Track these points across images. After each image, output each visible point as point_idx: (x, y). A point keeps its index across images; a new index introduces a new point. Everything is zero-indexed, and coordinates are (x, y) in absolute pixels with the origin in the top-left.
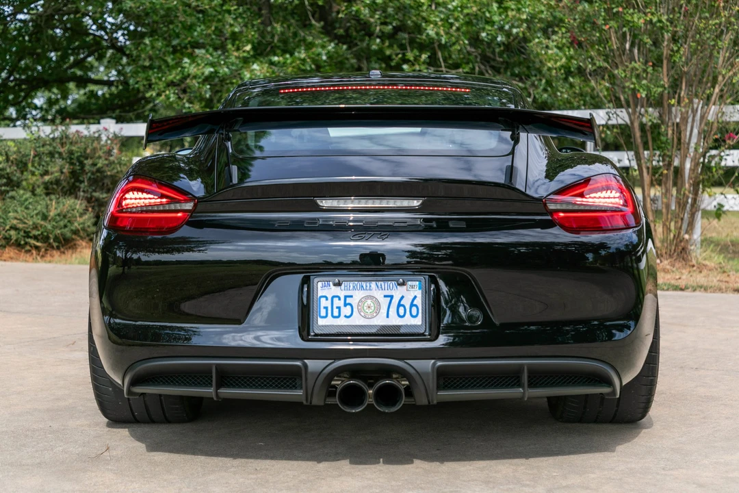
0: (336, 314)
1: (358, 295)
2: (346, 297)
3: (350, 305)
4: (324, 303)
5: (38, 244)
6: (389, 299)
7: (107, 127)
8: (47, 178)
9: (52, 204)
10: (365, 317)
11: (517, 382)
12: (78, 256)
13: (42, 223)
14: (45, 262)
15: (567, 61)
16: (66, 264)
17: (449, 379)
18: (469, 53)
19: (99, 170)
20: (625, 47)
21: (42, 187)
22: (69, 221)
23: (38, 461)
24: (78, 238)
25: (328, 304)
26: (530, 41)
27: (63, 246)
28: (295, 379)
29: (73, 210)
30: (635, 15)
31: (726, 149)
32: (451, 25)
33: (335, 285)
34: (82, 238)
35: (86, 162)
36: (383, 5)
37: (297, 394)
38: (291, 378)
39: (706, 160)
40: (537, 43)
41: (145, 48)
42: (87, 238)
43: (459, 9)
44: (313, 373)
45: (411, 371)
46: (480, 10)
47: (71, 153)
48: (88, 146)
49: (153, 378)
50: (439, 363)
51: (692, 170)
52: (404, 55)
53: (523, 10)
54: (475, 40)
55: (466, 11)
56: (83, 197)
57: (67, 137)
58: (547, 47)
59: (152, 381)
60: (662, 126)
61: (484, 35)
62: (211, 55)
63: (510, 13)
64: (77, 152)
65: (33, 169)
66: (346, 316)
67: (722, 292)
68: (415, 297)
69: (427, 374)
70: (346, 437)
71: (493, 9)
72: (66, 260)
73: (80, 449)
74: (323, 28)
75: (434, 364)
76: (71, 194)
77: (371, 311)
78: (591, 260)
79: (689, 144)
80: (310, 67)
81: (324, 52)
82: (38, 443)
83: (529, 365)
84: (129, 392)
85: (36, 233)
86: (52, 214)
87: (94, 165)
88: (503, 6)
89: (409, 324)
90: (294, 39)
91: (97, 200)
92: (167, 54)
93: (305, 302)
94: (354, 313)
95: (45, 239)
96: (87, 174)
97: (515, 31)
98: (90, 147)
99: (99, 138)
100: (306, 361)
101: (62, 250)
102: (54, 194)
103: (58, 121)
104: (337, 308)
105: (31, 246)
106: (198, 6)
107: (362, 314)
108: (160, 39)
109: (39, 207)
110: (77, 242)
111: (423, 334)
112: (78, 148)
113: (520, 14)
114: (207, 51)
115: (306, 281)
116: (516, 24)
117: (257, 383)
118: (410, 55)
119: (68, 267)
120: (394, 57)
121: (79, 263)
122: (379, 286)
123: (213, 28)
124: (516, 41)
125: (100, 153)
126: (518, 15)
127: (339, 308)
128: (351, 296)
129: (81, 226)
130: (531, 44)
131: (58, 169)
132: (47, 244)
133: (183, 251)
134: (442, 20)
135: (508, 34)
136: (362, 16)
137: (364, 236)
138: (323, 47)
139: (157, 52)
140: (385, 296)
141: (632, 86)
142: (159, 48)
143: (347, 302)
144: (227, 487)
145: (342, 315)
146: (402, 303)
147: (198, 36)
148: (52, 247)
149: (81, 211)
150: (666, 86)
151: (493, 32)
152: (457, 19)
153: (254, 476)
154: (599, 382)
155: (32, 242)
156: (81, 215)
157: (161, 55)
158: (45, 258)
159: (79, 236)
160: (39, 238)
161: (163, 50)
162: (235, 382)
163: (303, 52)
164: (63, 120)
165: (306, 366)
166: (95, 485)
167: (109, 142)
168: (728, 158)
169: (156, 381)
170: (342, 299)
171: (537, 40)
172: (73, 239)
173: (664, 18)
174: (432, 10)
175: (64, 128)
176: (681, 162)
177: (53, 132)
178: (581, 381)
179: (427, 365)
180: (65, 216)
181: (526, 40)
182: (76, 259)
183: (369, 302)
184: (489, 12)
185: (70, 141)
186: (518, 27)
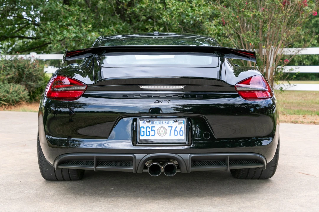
0: (148, 134)
1: (157, 126)
2: (152, 127)
3: (154, 130)
4: (143, 130)
5: (5, 103)
6: (171, 128)
7: (34, 56)
8: (9, 76)
9: (11, 87)
10: (160, 136)
11: (224, 163)
12: (22, 108)
13: (7, 94)
14: (8, 110)
15: (218, 31)
16: (17, 111)
17: (196, 162)
18: (179, 27)
19: (30, 73)
20: (244, 25)
21: (7, 80)
22: (18, 94)
23: (18, 197)
24: (22, 101)
25: (145, 130)
26: (204, 23)
27: (15, 104)
28: (130, 162)
29: (20, 89)
30: (249, 12)
31: (285, 65)
32: (172, 16)
33: (147, 122)
34: (23, 101)
35: (25, 70)
36: (145, 8)
37: (131, 169)
38: (128, 161)
39: (276, 70)
40: (206, 24)
41: (48, 26)
42: (25, 101)
43: (176, 10)
44: (138, 160)
45: (180, 159)
46: (184, 11)
47: (19, 66)
48: (26, 63)
49: (67, 162)
50: (192, 155)
51: (271, 74)
52: (153, 28)
53: (201, 10)
54: (182, 22)
55: (178, 11)
56: (24, 84)
57: (17, 60)
58: (211, 25)
59: (67, 163)
60: (260, 57)
61: (185, 21)
62: (75, 29)
63: (196, 12)
64: (22, 66)
65: (3, 73)
66: (152, 135)
67: (286, 123)
68: (182, 127)
69: (187, 160)
70: (148, 185)
71: (189, 10)
72: (17, 110)
73: (35, 192)
74: (120, 17)
75: (190, 156)
76: (18, 83)
77: (163, 133)
78: (253, 111)
79: (269, 63)
80: (116, 33)
81: (121, 27)
82: (17, 189)
83: (230, 156)
84: (57, 168)
85: (5, 99)
86: (11, 91)
87: (28, 71)
88: (193, 9)
89: (179, 139)
90: (109, 21)
91: (30, 85)
92: (57, 28)
93: (135, 129)
94: (156, 134)
95: (8, 101)
96: (25, 75)
97: (198, 19)
98: (27, 64)
99: (30, 60)
100: (135, 155)
101: (15, 105)
102: (12, 83)
103: (13, 53)
104: (148, 132)
105: (2, 104)
106: (70, 9)
107: (159, 135)
108: (54, 22)
109: (6, 88)
110: (21, 103)
111: (185, 143)
112: (22, 64)
113: (200, 12)
114: (74, 27)
115: (135, 120)
116: (198, 16)
117: (113, 164)
118: (156, 28)
119: (18, 112)
120: (149, 29)
121: (23, 111)
122: (166, 122)
123: (76, 18)
124: (198, 23)
125: (31, 66)
126: (199, 13)
127: (149, 132)
128: (154, 127)
129: (23, 96)
130: (204, 24)
131: (13, 73)
132: (9, 103)
133: (78, 107)
134: (168, 14)
135: (195, 20)
136: (137, 13)
137: (160, 101)
138: (121, 25)
139: (53, 27)
140: (169, 127)
141: (248, 40)
142: (54, 25)
143: (153, 129)
144: (101, 208)
145: (151, 135)
146: (176, 130)
147: (70, 21)
148: (11, 105)
149: (23, 90)
150: (261, 40)
151: (189, 20)
152: (175, 14)
153: (112, 203)
154: (258, 163)
155: (3, 102)
156: (23, 91)
157: (55, 29)
158: (8, 109)
159: (22, 100)
160: (6, 101)
161: (55, 26)
162: (103, 164)
163: (112, 26)
164: (16, 52)
165: (135, 157)
166: (44, 208)
167: (34, 62)
168: (285, 69)
169: (69, 163)
170: (151, 128)
171: (206, 23)
172: (20, 101)
173: (260, 14)
174: (164, 10)
175: (16, 56)
176: (266, 71)
177: (11, 57)
178: (251, 162)
179: (187, 156)
180: (16, 92)
181: (202, 22)
182: (21, 109)
183: (162, 129)
184: (187, 11)
185: (18, 61)
186: (199, 18)
